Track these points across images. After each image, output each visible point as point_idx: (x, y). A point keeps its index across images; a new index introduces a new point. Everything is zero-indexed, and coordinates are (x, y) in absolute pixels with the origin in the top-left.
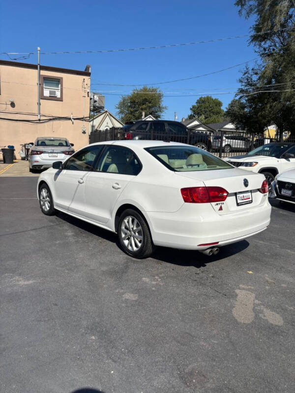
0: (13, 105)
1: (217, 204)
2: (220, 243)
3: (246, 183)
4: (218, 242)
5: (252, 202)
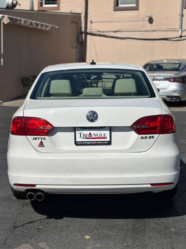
0: (151, 20)
1: (36, 139)
2: (37, 187)
3: (93, 116)
4: (35, 185)
5: (109, 143)
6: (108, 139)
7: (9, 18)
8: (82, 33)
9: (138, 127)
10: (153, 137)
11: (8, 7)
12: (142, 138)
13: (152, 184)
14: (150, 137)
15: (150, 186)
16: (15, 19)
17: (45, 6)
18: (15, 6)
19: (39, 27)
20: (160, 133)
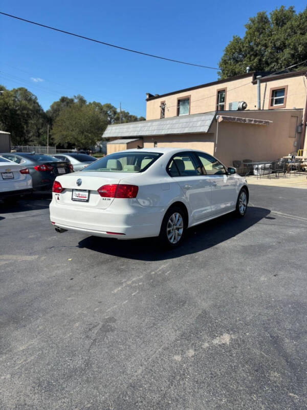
1: (56, 195)
2: (56, 224)
4: (54, 223)
5: (87, 201)
6: (87, 199)
7: (223, 117)
8: (302, 125)
9: (102, 191)
10: (110, 199)
11: (239, 109)
12: (103, 199)
13: (107, 232)
14: (108, 199)
15: (105, 233)
16: (229, 118)
17: (274, 105)
18: (245, 108)
19: (253, 122)
20: (115, 197)
